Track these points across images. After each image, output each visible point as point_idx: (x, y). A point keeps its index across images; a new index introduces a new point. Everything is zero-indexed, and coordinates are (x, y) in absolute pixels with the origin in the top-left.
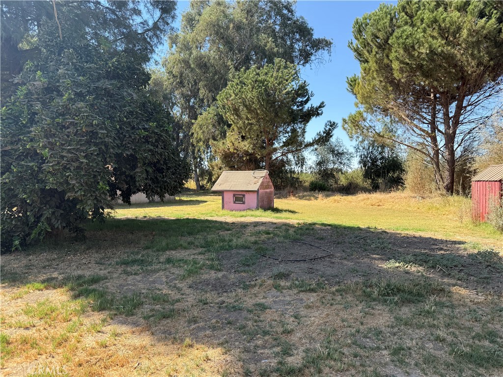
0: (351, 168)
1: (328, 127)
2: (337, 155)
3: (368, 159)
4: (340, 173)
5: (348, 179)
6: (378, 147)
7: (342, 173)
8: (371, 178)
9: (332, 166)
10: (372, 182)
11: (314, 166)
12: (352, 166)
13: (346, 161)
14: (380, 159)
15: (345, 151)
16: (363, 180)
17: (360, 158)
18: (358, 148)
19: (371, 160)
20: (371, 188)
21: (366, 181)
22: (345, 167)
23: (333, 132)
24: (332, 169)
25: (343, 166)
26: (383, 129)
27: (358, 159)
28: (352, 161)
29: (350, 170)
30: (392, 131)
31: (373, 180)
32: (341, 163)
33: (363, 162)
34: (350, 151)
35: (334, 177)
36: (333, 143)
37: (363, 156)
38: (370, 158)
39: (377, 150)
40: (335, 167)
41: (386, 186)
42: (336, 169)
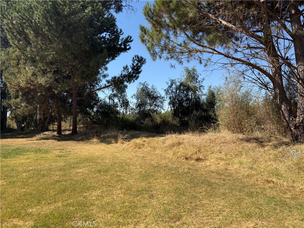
0: (164, 110)
1: (136, 62)
2: (152, 99)
3: (176, 100)
4: (155, 113)
5: (161, 118)
6: (184, 91)
7: (157, 113)
8: (179, 116)
9: (149, 108)
10: (180, 121)
11: (134, 107)
12: (164, 108)
13: (159, 104)
14: (186, 101)
15: (159, 95)
16: (173, 118)
17: (170, 100)
18: (168, 91)
19: (179, 101)
20: (179, 125)
21: (175, 119)
22: (159, 108)
23: (142, 68)
24: (149, 110)
25: (157, 108)
26: (187, 76)
27: (168, 101)
28: (164, 104)
29: (163, 112)
30: (194, 78)
31: (180, 118)
32: (156, 105)
33: (172, 103)
34: (162, 96)
35: (150, 116)
36: (149, 89)
37: (172, 98)
38: (178, 99)
39: (183, 92)
40: (151, 108)
41: (196, 123)
42: (152, 110)
